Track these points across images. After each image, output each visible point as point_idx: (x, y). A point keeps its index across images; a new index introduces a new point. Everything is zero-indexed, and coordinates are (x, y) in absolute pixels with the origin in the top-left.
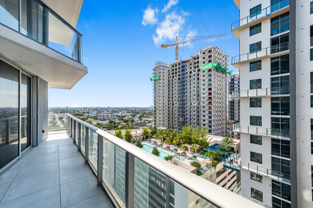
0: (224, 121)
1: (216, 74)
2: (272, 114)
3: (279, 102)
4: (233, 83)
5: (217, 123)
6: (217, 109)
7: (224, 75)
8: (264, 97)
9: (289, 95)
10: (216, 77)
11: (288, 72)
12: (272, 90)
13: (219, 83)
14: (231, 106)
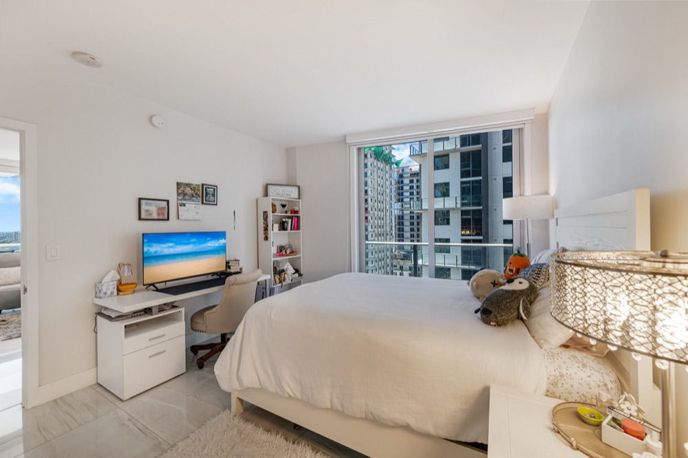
0: (388, 253)
1: (375, 163)
2: (462, 235)
3: (469, 217)
4: (402, 182)
5: (376, 256)
6: (376, 230)
7: (388, 167)
8: (453, 209)
9: (481, 208)
10: (375, 169)
11: (480, 175)
12: (462, 199)
13: (379, 182)
14: (399, 224)
